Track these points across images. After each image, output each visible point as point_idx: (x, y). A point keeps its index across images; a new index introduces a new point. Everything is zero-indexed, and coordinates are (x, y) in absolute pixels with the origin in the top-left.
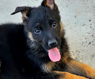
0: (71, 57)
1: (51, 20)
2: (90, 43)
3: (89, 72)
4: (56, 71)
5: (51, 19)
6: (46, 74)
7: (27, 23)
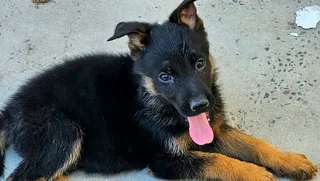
0: (229, 124)
1: (194, 54)
2: (267, 95)
3: (266, 156)
4: (196, 152)
5: (194, 51)
6: (176, 158)
7: (142, 58)
